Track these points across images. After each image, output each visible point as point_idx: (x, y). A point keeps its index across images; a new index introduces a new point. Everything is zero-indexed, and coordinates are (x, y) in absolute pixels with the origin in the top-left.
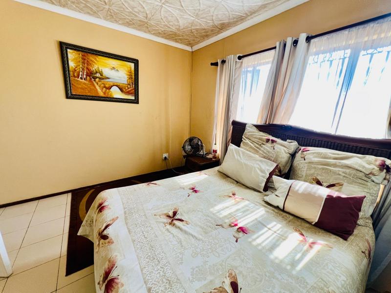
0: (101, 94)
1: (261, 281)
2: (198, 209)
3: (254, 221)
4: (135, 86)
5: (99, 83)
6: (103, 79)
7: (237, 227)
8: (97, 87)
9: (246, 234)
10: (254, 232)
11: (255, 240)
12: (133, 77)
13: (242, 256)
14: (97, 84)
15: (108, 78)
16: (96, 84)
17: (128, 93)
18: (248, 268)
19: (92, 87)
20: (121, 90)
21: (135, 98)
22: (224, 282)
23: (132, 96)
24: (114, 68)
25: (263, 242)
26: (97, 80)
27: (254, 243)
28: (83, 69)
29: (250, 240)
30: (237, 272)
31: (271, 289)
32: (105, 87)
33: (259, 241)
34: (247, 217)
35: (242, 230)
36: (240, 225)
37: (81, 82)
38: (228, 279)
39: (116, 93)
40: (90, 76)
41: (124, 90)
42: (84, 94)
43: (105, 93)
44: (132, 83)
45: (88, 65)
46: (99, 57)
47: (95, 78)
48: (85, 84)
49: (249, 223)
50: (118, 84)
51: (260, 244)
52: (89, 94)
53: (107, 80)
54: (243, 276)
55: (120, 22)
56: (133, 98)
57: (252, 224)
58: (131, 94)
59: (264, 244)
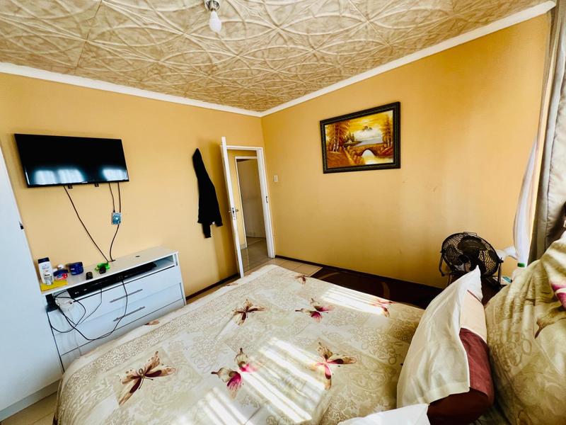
0: (352, 163)
1: (154, 400)
2: (268, 325)
3: (262, 398)
4: (394, 143)
5: (351, 151)
6: (354, 145)
7: (239, 371)
8: (349, 156)
9: (228, 385)
10: (234, 396)
11: (216, 397)
12: (392, 130)
13: (190, 381)
14: (349, 152)
15: (360, 142)
16: (347, 153)
17: (385, 155)
18: (173, 387)
19: (344, 157)
20: (375, 153)
21: (394, 161)
22: (163, 365)
23: (390, 158)
24: (366, 127)
25: (212, 410)
26: (349, 147)
27: (209, 396)
28: (336, 141)
29: (216, 390)
30: (171, 376)
31: (142, 409)
32: (356, 154)
33: (214, 403)
34: (268, 385)
35: (234, 378)
36: (243, 374)
37: (334, 154)
38: (165, 369)
39: (369, 158)
40: (342, 146)
41: (379, 152)
42: (337, 166)
43: (355, 161)
44: (390, 139)
45: (340, 134)
46: (351, 121)
47: (346, 147)
48: (338, 155)
49: (252, 388)
50: (371, 146)
51: (207, 403)
52: (340, 166)
53: (359, 145)
54: (165, 382)
55: (368, 67)
56: (391, 161)
57: (252, 393)
58: (389, 155)
59: (207, 410)
